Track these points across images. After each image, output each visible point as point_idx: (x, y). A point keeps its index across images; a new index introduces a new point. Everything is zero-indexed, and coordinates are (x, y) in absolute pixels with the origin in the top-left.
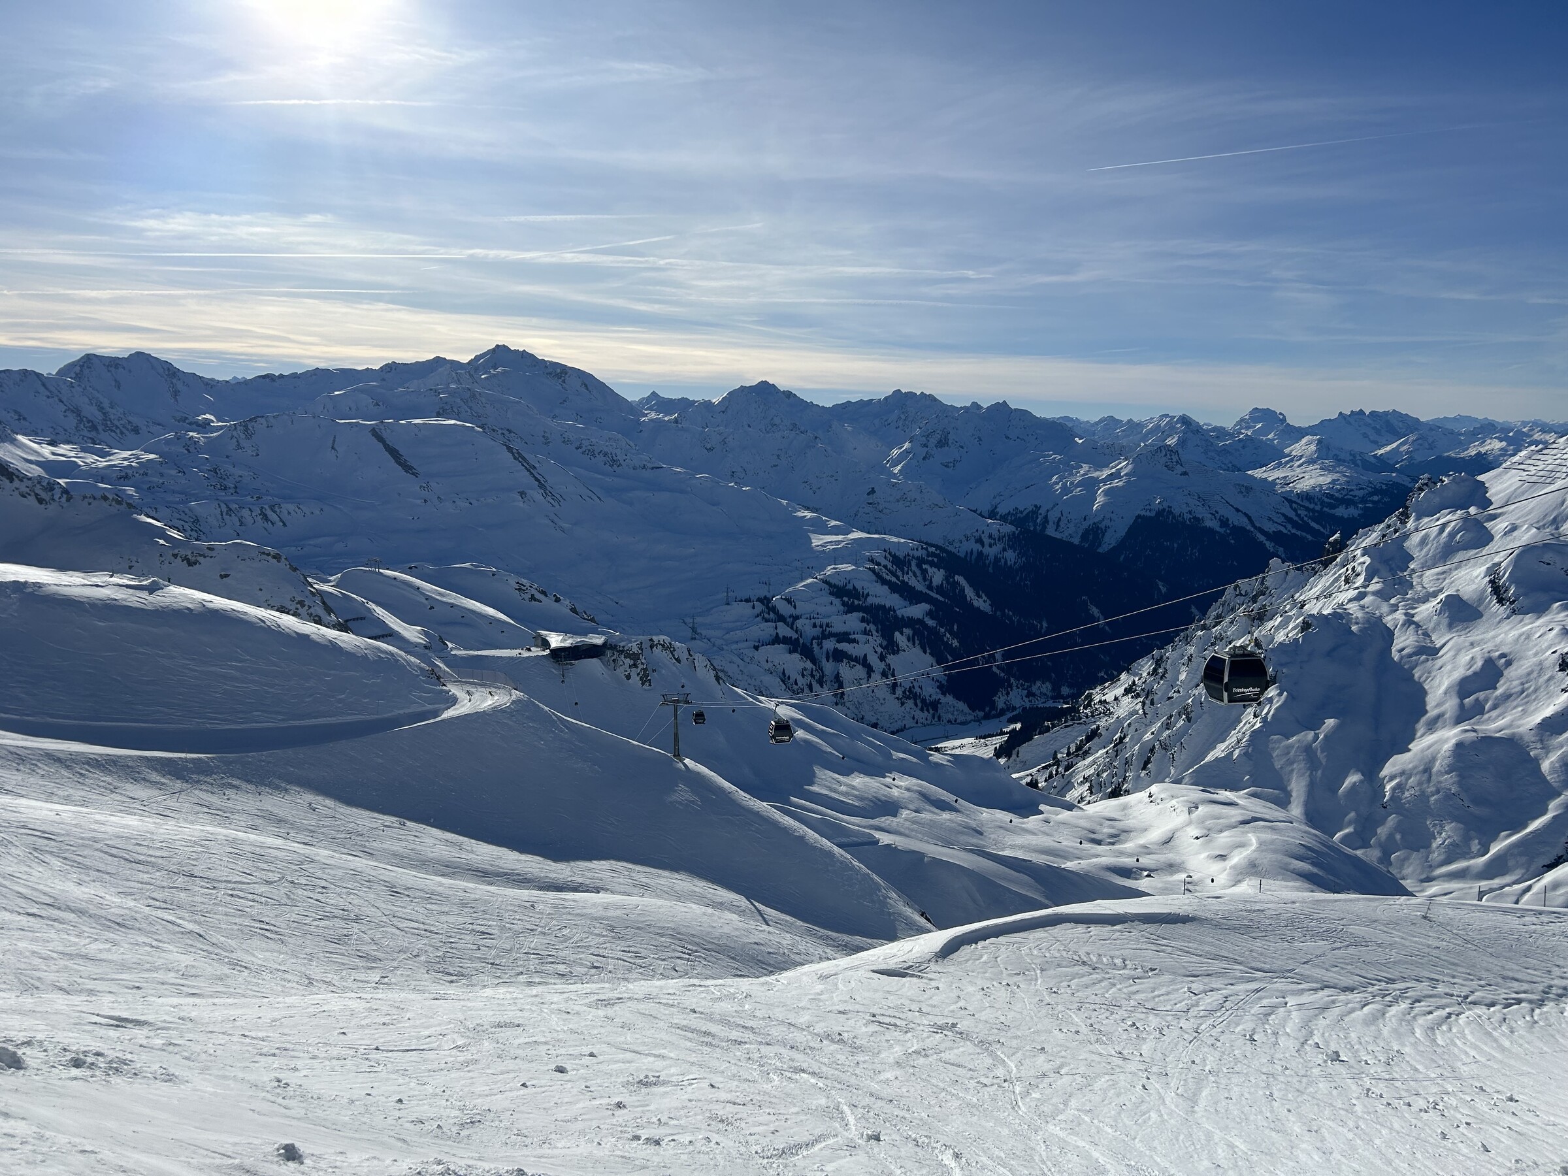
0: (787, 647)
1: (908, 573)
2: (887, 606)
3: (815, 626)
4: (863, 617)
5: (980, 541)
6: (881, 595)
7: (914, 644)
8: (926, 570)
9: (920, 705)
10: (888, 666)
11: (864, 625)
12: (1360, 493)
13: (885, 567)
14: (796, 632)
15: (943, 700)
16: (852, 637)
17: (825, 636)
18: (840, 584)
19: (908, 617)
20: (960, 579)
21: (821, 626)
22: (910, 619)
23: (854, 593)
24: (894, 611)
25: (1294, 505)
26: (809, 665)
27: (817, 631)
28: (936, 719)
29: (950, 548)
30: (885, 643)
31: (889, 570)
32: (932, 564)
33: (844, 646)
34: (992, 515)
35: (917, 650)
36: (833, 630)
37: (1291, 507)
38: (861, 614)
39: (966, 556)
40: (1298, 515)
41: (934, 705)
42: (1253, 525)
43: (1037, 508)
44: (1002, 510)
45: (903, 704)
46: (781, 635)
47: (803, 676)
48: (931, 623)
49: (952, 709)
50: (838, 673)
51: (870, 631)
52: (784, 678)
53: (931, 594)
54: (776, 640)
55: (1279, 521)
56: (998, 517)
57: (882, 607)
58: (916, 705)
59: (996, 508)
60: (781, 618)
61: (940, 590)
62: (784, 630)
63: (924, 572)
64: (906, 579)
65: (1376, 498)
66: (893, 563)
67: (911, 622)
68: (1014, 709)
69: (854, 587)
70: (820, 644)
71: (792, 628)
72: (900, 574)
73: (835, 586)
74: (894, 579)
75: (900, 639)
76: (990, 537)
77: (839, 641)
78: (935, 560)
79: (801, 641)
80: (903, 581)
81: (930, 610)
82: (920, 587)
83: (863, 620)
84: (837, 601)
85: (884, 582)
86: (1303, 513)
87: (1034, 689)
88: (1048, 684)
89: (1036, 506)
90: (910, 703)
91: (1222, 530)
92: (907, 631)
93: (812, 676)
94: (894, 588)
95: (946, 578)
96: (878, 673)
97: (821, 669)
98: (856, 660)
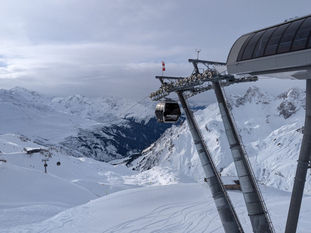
0: (84, 147)
1: (109, 130)
3: (90, 142)
5: (123, 124)
6: (104, 135)
7: (111, 144)
9: (112, 156)
10: (106, 149)
11: (101, 141)
15: (117, 154)
17: (92, 144)
18: (95, 133)
20: (119, 131)
21: (92, 142)
23: (98, 135)
24: (107, 138)
26: (89, 150)
29: (118, 125)
30: (105, 144)
32: (114, 128)
34: (125, 119)
36: (94, 142)
39: (120, 127)
41: (115, 156)
43: (133, 117)
44: (127, 117)
47: (88, 152)
49: (119, 156)
50: (96, 151)
52: (84, 153)
53: (114, 134)
54: (82, 145)
57: (104, 137)
60: (83, 141)
62: (84, 143)
66: (106, 129)
67: (110, 140)
68: (130, 155)
70: (92, 146)
71: (86, 143)
74: (106, 132)
75: (108, 143)
76: (125, 123)
77: (95, 145)
79: (88, 145)
80: (108, 132)
82: (112, 133)
84: (95, 137)
87: (134, 151)
88: (136, 150)
90: (110, 156)
93: (90, 152)
95: (117, 131)
96: (104, 150)
97: (92, 151)
98: (99, 148)
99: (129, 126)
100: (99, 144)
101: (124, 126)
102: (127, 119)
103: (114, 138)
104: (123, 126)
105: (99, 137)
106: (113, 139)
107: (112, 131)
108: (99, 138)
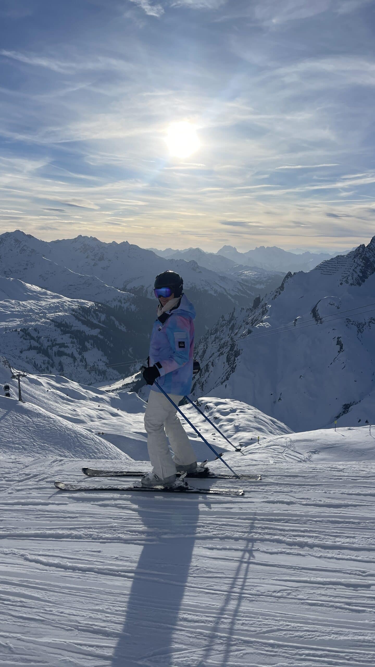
0: (36, 351)
1: (90, 316)
2: (81, 330)
3: (48, 341)
4: (71, 336)
5: (120, 301)
6: (78, 326)
7: (94, 347)
8: (98, 314)
9: (98, 373)
10: (83, 357)
11: (71, 339)
12: (265, 279)
13: (79, 313)
14: (40, 344)
15: (108, 370)
16: (66, 345)
17: (53, 346)
18: (59, 321)
19: (91, 335)
20: (113, 318)
21: (51, 341)
22: (92, 336)
23: (66, 326)
24: (85, 333)
25: (241, 284)
26: (46, 359)
27: (50, 343)
28: (105, 378)
29: (108, 304)
30: (81, 347)
31: (81, 315)
32: (100, 312)
33: (62, 349)
34: (124, 289)
35: (96, 350)
36: (57, 342)
37: (240, 285)
38: (69, 335)
39: (114, 307)
40: (243, 288)
42: (227, 293)
43: (143, 286)
44: (128, 287)
45: (90, 373)
46: (32, 346)
47: (44, 364)
48: (101, 337)
49: (112, 374)
50: (60, 361)
51: (74, 342)
52: (35, 365)
53: (100, 324)
54: (31, 348)
55: (236, 291)
56: (127, 291)
57: (79, 331)
58: (96, 373)
59: (126, 287)
60: (32, 338)
61: (104, 322)
62: (34, 343)
63: (97, 315)
64: (89, 318)
65: (270, 281)
67: (92, 337)
69: (66, 323)
70: (51, 349)
71: (38, 342)
72: (86, 316)
73: (57, 322)
74: (83, 319)
75: (88, 345)
76: (124, 299)
77: (60, 347)
78: (101, 310)
79: (42, 348)
81: (101, 331)
82: (95, 322)
83: (70, 337)
84: (59, 330)
85: (79, 320)
86: (244, 287)
89: (142, 286)
90: (93, 373)
91: (215, 295)
92: (91, 341)
93: (48, 363)
94: (84, 323)
95: (107, 317)
96: (79, 360)
97: (52, 360)
98: (68, 355)
99: (133, 307)
100: (67, 347)
102: (129, 291)
103: (100, 333)
104: (120, 306)
105: (67, 329)
106: (99, 336)
107: (95, 318)
108: (68, 332)
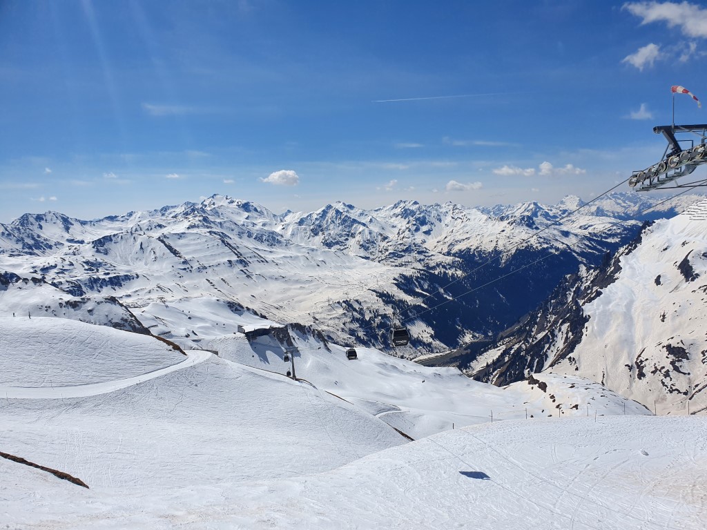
1: (412, 284)
7: (417, 317)
12: (618, 231)
16: (388, 315)
19: (414, 304)
20: (436, 285)
21: (374, 312)
23: (388, 295)
24: (407, 302)
27: (372, 314)
28: (431, 351)
29: (431, 271)
30: (404, 317)
31: (403, 283)
32: (422, 279)
34: (449, 254)
36: (379, 313)
37: (587, 239)
38: (391, 305)
39: (438, 274)
41: (429, 345)
42: (571, 249)
44: (453, 251)
46: (355, 318)
53: (424, 293)
54: (353, 320)
55: (582, 247)
56: (452, 255)
57: (401, 301)
59: (450, 251)
60: (355, 310)
61: (428, 290)
62: (356, 315)
66: (405, 280)
67: (415, 307)
68: (467, 343)
69: (387, 292)
70: (374, 321)
71: (360, 314)
72: (408, 285)
75: (411, 315)
76: (449, 264)
77: (382, 318)
78: (424, 277)
80: (410, 288)
82: (418, 290)
83: (393, 308)
84: (380, 300)
85: (401, 289)
86: (593, 242)
87: (475, 334)
89: (468, 248)
90: (418, 345)
91: (556, 253)
94: (406, 291)
100: (389, 318)
101: (447, 272)
102: (454, 255)
103: (424, 302)
104: (445, 272)
105: (389, 299)
106: (423, 305)
107: (418, 286)
108: (390, 302)
